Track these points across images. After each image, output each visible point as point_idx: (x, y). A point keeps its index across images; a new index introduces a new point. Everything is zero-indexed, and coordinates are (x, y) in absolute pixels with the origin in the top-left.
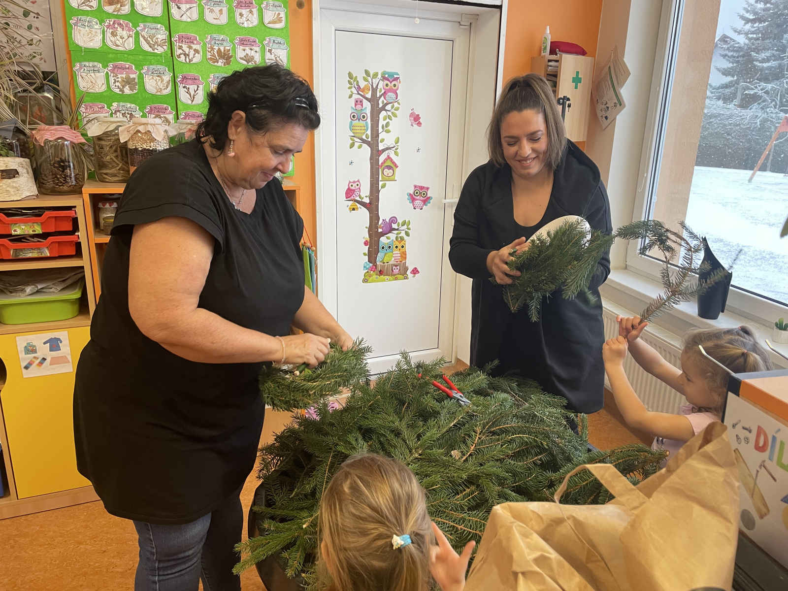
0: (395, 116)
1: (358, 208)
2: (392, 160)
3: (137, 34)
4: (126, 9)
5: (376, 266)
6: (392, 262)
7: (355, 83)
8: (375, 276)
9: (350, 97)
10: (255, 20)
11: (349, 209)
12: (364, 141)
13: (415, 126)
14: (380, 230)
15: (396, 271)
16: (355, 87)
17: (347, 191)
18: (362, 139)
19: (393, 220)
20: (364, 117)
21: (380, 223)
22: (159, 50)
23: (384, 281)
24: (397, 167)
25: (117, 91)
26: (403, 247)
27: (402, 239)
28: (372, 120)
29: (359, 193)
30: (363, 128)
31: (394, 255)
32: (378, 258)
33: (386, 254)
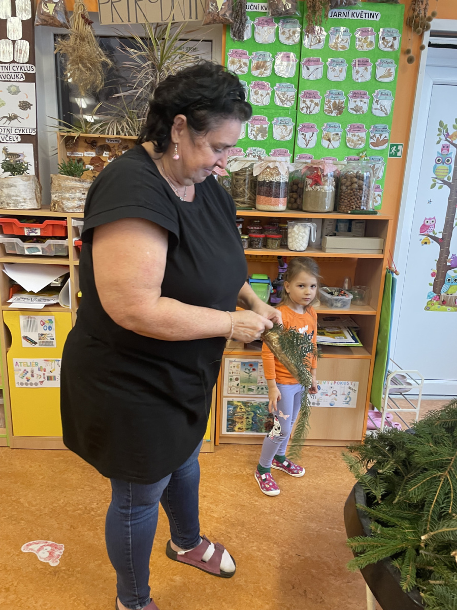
1: (430, 243)
3: (273, 92)
4: (268, 73)
5: (439, 296)
7: (445, 130)
8: (437, 306)
9: (438, 142)
10: (368, 76)
11: (422, 242)
12: (445, 183)
14: (448, 264)
16: (444, 134)
17: (422, 226)
20: (448, 161)
21: (449, 258)
22: (288, 105)
23: (446, 310)
25: (252, 138)
29: (433, 229)
30: (446, 171)
32: (442, 289)
33: (451, 286)
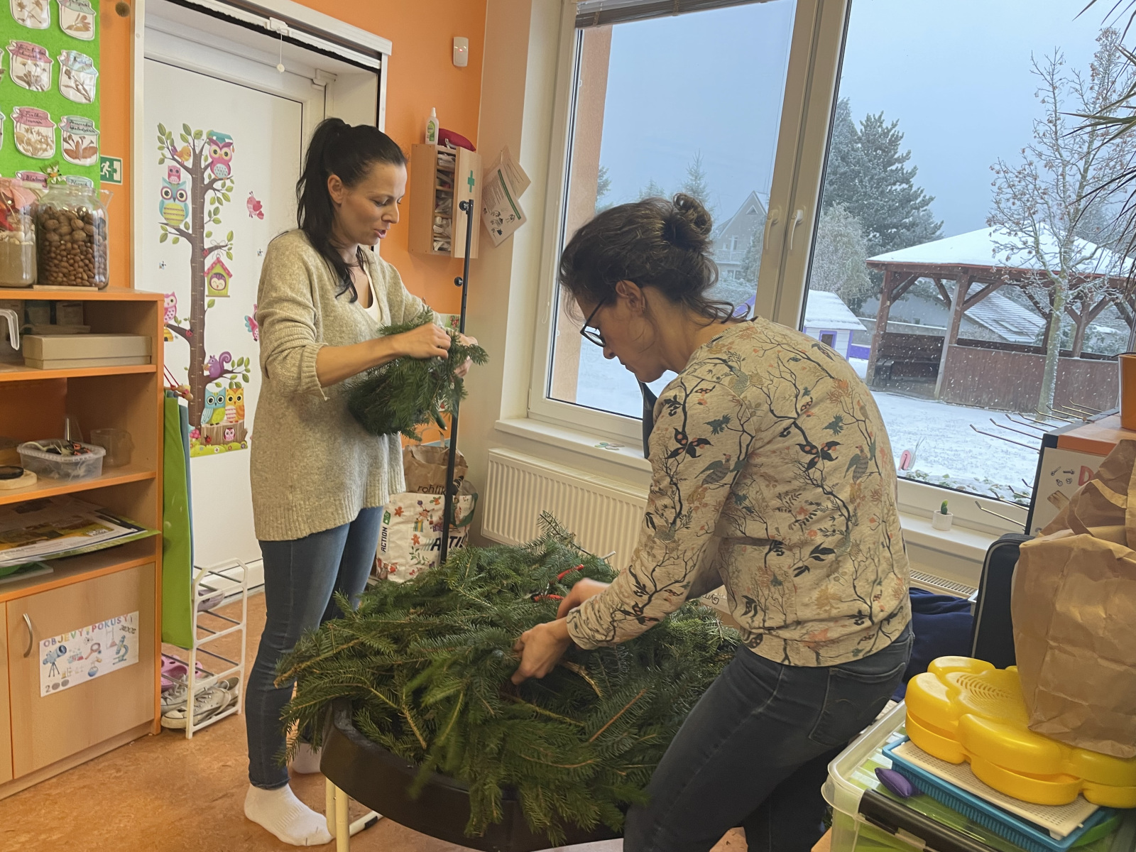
0: (228, 200)
1: (172, 338)
2: (223, 265)
5: (200, 430)
7: (168, 142)
8: (198, 447)
9: (162, 162)
10: (45, 19)
12: (182, 233)
13: (255, 217)
14: (206, 373)
15: (230, 437)
16: (168, 149)
19: (226, 357)
20: (182, 195)
21: (206, 362)
23: (212, 453)
24: (230, 276)
26: (239, 398)
27: (238, 386)
28: (194, 202)
29: (174, 313)
30: (181, 213)
31: (227, 412)
32: (203, 417)
33: (214, 410)
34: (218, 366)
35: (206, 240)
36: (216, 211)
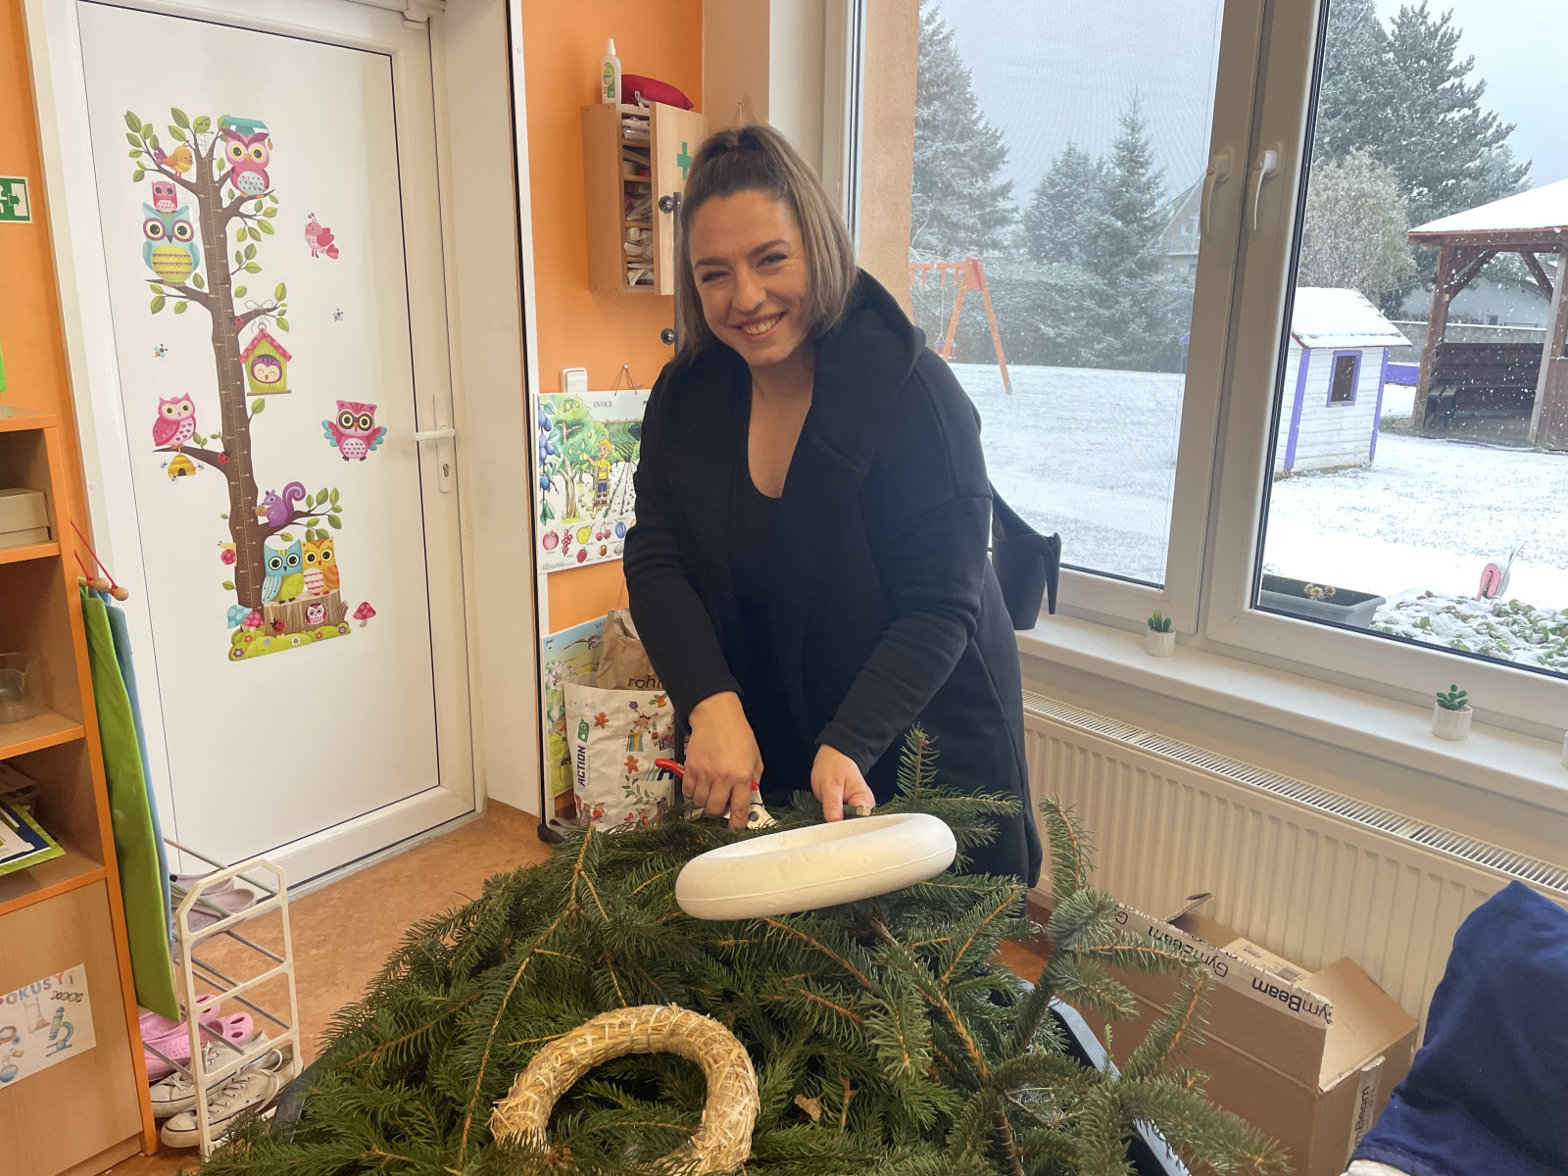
0: (269, 231)
1: (193, 469)
2: (272, 341)
5: (261, 612)
6: (304, 595)
7: (148, 141)
8: (261, 640)
9: (139, 177)
11: (170, 472)
12: (191, 294)
13: (324, 257)
14: (262, 520)
15: (317, 617)
16: (148, 152)
17: (156, 425)
18: (183, 289)
19: (295, 491)
20: (183, 231)
21: (259, 502)
23: (287, 646)
24: (289, 358)
26: (327, 555)
27: (323, 536)
28: (207, 238)
29: (191, 428)
30: (184, 260)
31: (307, 579)
32: (264, 592)
33: (284, 578)
34: (283, 507)
35: (236, 302)
36: (250, 251)
